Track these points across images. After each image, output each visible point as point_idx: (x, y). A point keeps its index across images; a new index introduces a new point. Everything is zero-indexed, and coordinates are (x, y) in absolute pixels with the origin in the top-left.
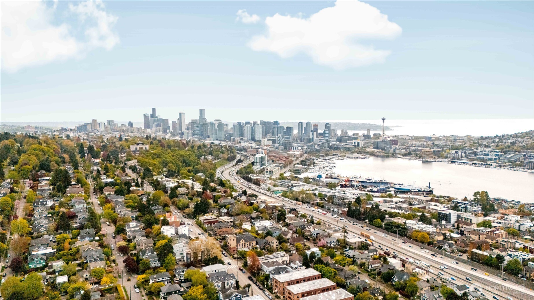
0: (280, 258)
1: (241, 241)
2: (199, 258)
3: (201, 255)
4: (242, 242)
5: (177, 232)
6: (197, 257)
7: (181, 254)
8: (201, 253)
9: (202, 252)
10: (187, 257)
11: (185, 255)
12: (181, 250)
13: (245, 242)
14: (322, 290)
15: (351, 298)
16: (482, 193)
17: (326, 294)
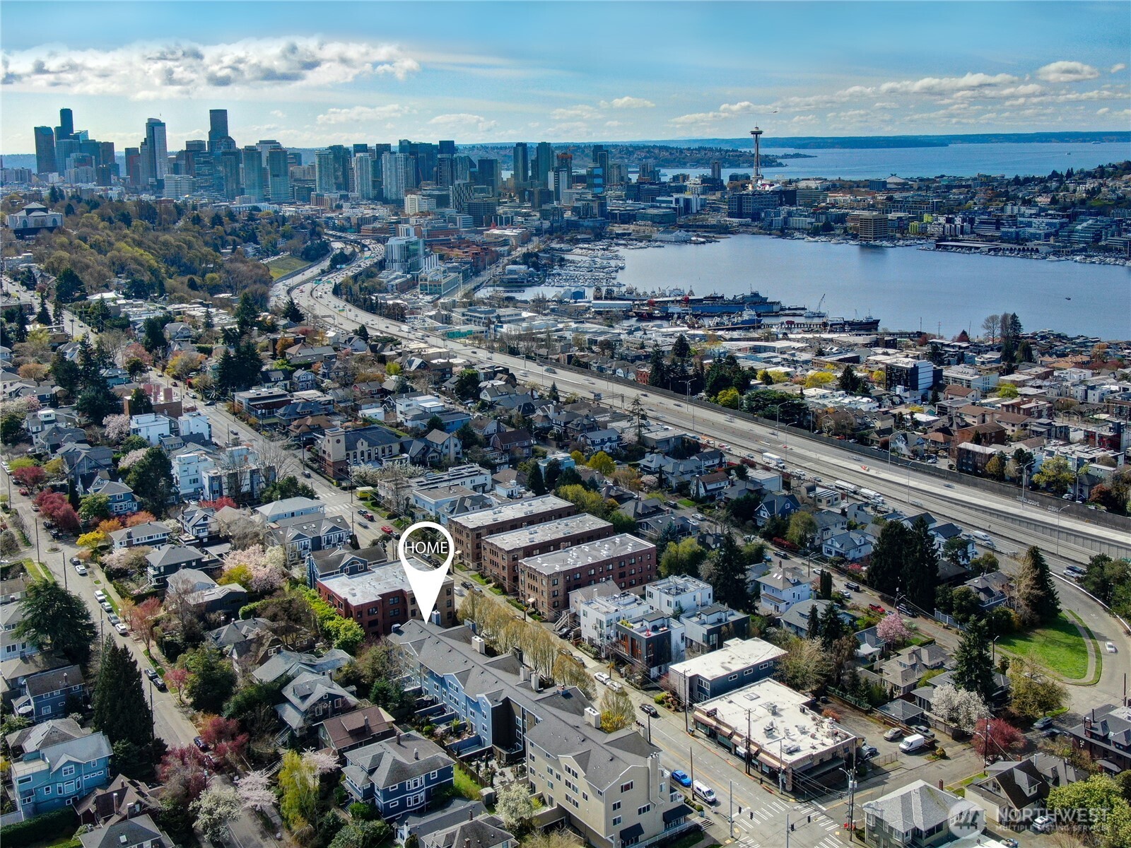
0: (468, 480)
1: (359, 444)
2: (245, 489)
3: (248, 482)
4: (362, 446)
5: (175, 431)
6: (239, 487)
7: (195, 481)
8: (248, 476)
9: (253, 472)
10: (211, 486)
11: (206, 483)
12: (191, 470)
13: (370, 444)
14: (577, 540)
15: (649, 551)
16: (1005, 317)
17: (585, 547)
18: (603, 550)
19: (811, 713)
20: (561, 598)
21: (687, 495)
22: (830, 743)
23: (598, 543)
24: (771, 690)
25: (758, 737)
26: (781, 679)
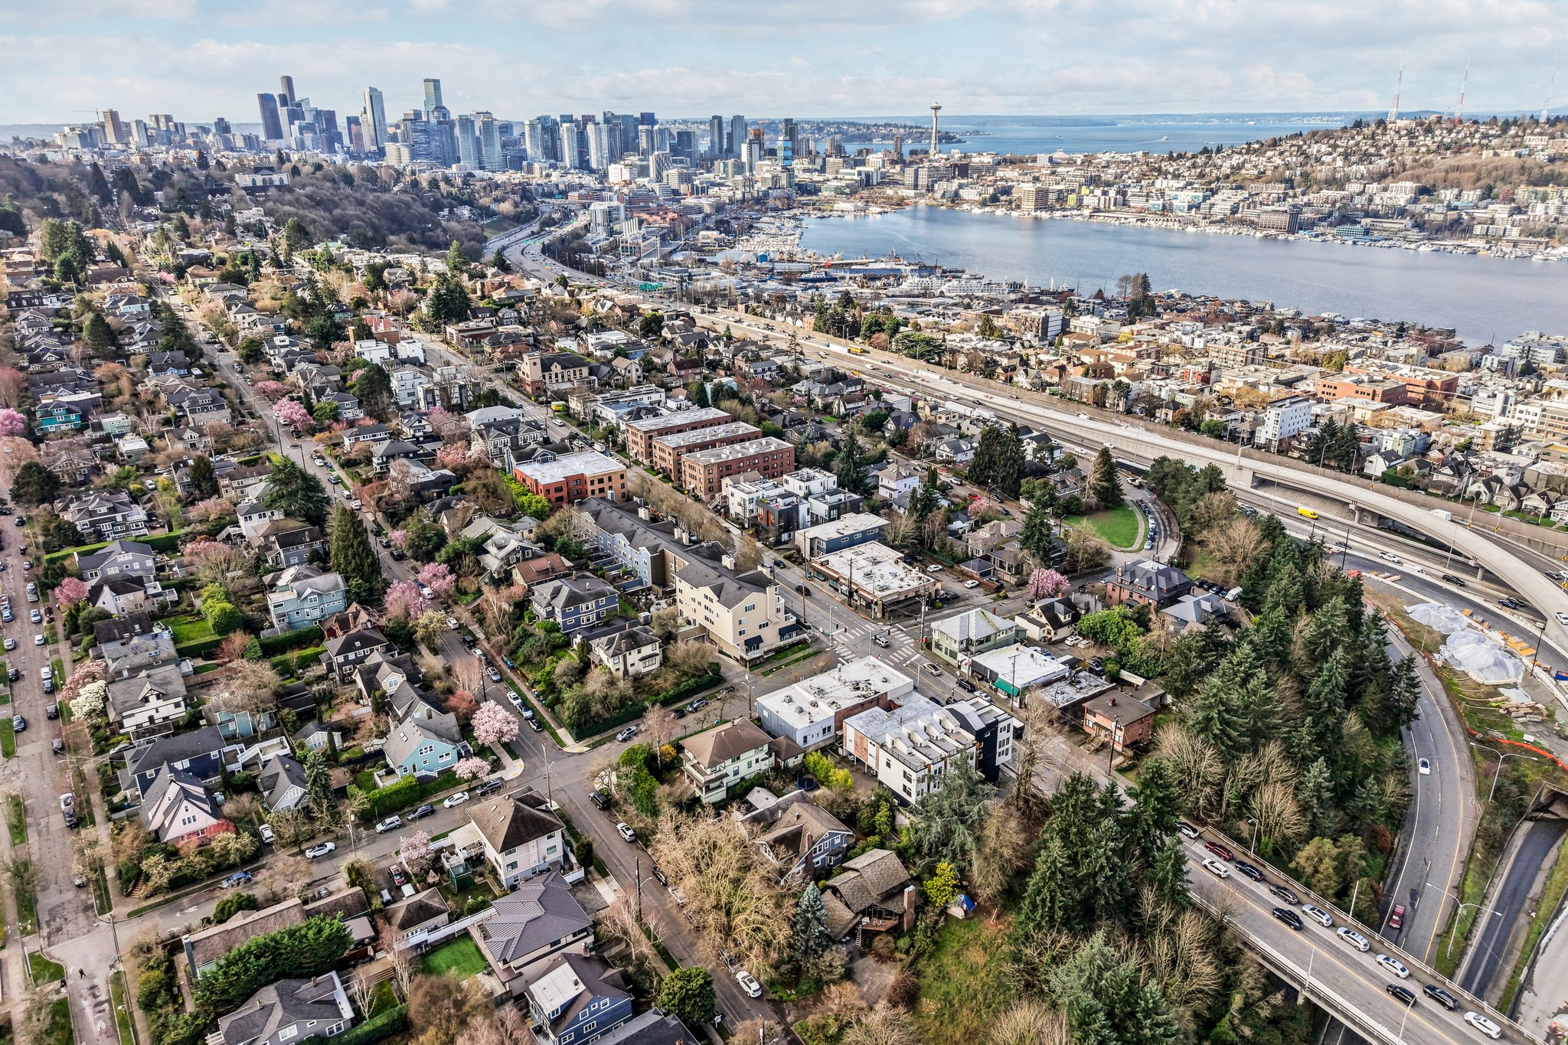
0: (645, 397)
1: (553, 368)
2: (454, 401)
3: (457, 394)
4: (556, 368)
5: (394, 354)
6: (450, 399)
7: (413, 394)
8: (457, 390)
9: (461, 387)
10: (425, 398)
11: (421, 395)
12: (408, 385)
13: (563, 368)
14: (730, 441)
15: (788, 450)
16: (1137, 278)
17: (737, 447)
18: (752, 448)
19: (902, 564)
20: (715, 484)
21: (830, 414)
22: (915, 584)
23: (747, 444)
24: (875, 549)
25: (858, 578)
26: (884, 542)
